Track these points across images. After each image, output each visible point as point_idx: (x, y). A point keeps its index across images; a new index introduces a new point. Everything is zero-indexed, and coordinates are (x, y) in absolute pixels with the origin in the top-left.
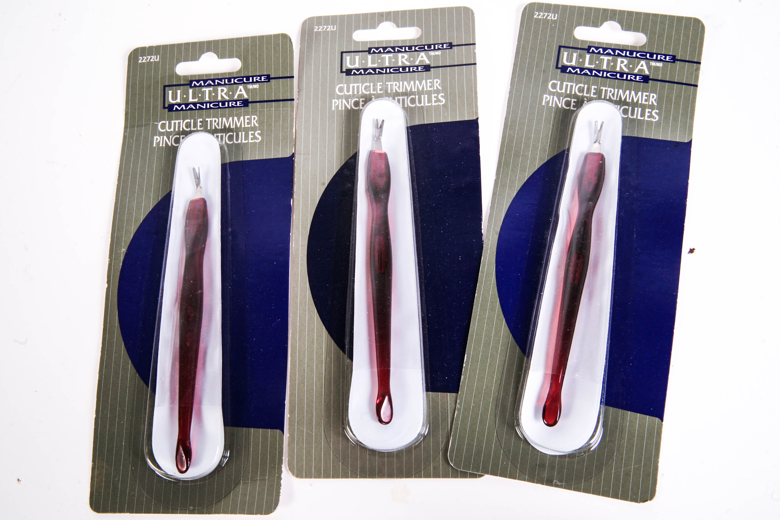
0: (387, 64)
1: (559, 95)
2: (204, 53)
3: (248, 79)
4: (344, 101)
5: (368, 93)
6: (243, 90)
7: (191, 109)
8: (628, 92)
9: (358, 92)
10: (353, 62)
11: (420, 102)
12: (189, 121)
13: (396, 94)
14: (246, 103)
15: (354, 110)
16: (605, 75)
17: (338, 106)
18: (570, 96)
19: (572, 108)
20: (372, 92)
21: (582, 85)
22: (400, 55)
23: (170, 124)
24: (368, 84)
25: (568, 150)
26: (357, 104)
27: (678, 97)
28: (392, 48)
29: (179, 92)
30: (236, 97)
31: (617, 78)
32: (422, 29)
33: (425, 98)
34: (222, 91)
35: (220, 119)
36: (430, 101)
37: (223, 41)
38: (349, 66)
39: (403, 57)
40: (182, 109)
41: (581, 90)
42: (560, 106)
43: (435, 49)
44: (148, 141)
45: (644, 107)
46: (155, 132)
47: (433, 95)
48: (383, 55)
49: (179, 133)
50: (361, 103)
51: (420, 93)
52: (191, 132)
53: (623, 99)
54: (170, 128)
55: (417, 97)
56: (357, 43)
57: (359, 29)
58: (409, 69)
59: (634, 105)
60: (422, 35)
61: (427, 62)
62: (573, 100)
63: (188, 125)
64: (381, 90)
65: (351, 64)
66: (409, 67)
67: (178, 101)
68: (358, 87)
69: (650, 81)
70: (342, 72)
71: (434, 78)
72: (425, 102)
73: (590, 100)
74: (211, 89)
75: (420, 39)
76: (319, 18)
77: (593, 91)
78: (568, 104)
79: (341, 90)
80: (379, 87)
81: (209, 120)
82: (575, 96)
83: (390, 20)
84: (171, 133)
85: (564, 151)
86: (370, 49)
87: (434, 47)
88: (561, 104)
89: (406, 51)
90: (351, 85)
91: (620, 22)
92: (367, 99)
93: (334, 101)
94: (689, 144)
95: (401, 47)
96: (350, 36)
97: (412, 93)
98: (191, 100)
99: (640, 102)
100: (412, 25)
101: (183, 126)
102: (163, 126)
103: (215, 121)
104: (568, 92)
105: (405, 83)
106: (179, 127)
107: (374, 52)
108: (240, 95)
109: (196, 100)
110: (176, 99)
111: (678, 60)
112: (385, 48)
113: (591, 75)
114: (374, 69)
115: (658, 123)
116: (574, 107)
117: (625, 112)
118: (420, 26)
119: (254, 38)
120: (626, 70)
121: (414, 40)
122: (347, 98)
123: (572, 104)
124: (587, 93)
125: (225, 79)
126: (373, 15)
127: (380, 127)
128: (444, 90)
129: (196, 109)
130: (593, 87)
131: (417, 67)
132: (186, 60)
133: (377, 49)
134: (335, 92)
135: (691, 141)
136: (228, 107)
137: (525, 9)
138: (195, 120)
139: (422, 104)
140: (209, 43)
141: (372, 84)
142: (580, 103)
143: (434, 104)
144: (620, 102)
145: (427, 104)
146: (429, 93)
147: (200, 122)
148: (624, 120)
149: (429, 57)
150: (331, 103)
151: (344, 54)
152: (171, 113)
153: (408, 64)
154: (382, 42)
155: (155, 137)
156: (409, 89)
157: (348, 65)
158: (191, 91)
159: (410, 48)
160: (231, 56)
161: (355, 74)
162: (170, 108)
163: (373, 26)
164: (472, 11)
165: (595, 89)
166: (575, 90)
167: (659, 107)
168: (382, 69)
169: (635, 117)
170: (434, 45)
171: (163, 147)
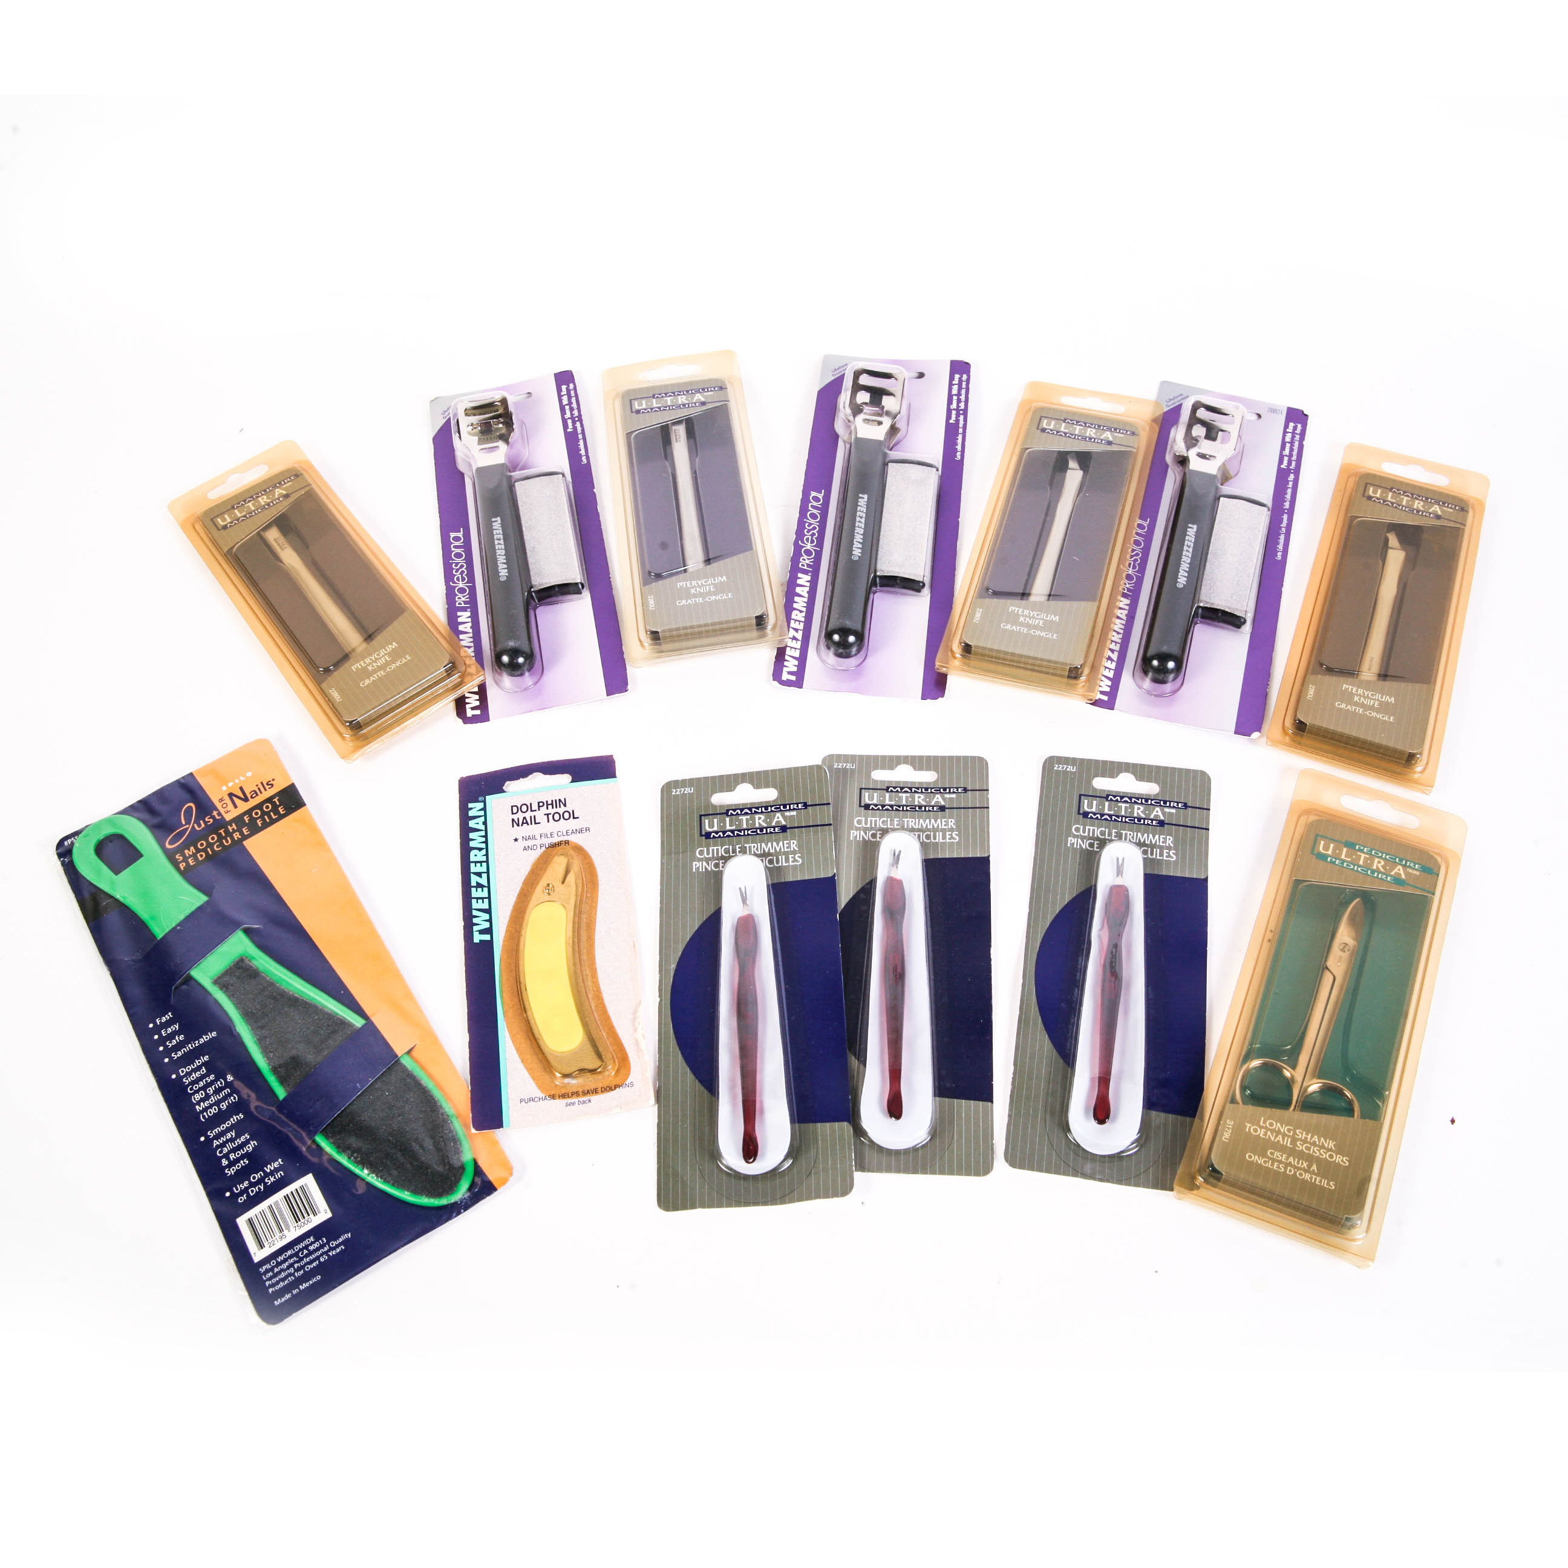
0: (904, 803)
1: (1083, 838)
2: (739, 784)
3: (785, 806)
4: (862, 833)
5: (885, 827)
6: (780, 817)
7: (729, 836)
8: (1146, 835)
9: (875, 825)
10: (871, 798)
11: (935, 838)
12: (727, 847)
13: (912, 830)
14: (784, 829)
15: (871, 841)
16: (1124, 820)
17: (856, 837)
18: (1093, 838)
19: (1095, 849)
20: (889, 826)
21: (1104, 829)
22: (917, 795)
23: (708, 850)
24: (886, 819)
25: (1095, 886)
26: (874, 836)
27: (1192, 839)
28: (909, 788)
29: (715, 820)
30: (774, 824)
31: (1135, 823)
32: (938, 773)
33: (939, 835)
34: (760, 818)
35: (759, 844)
36: (944, 837)
37: (758, 773)
38: (868, 802)
39: (919, 797)
40: (720, 836)
41: (1103, 833)
42: (1084, 847)
43: (950, 792)
44: (687, 866)
45: (1161, 848)
46: (694, 858)
47: (948, 833)
48: (900, 795)
49: (718, 859)
50: (878, 836)
51: (935, 830)
52: (730, 857)
53: (1142, 841)
54: (708, 854)
55: (932, 833)
56: (875, 782)
57: (877, 769)
58: (925, 808)
59: (1153, 846)
60: (938, 779)
61: (943, 803)
62: (1096, 842)
63: (727, 851)
64: (897, 825)
65: (869, 800)
66: (925, 807)
67: (715, 828)
68: (876, 821)
69: (1166, 826)
70: (860, 806)
71: (949, 818)
72: (939, 838)
73: (1111, 841)
74: (748, 817)
75: (936, 782)
76: (839, 756)
77: (1114, 834)
78: (1092, 845)
79: (859, 822)
80: (896, 823)
81: (747, 845)
82: (1098, 839)
83: (907, 763)
84: (710, 859)
85: (1091, 887)
86: (888, 788)
87: (950, 790)
88: (1085, 845)
89: (922, 792)
90: (869, 819)
91: (1134, 774)
92: (885, 832)
93: (852, 832)
94: (1206, 880)
95: (918, 789)
96: (869, 775)
97: (927, 829)
98: (728, 828)
99: (1158, 844)
100: (928, 769)
101: (722, 852)
102: (701, 853)
103: (754, 847)
104: (1091, 835)
105: (921, 820)
106: (717, 853)
107: (892, 791)
108: (778, 822)
109: (734, 828)
110: (713, 827)
111: (1189, 807)
112: (902, 788)
113: (1111, 820)
114: (892, 806)
115: (1176, 862)
116: (1097, 848)
117: (1145, 852)
118: (936, 770)
119: (789, 770)
120: (1143, 816)
121: (930, 783)
122: (865, 830)
123: (1096, 846)
124: (1109, 836)
125: (762, 807)
126: (891, 758)
127: (896, 858)
128: (958, 828)
129: (734, 836)
130: (1114, 831)
131: (933, 807)
132: (721, 791)
133: (895, 788)
134: (853, 823)
135: (1207, 877)
136: (767, 833)
137: (1045, 762)
138: (733, 846)
139: (937, 840)
140: (744, 775)
141: (889, 819)
142: (1103, 843)
143: (948, 841)
144: (1140, 844)
145: (941, 840)
146: (944, 831)
147: (739, 848)
148: (1145, 860)
149: (944, 799)
150: (849, 834)
151: (863, 791)
152: (708, 840)
153: (924, 803)
154: (899, 782)
155: (694, 863)
156: (924, 826)
157: (866, 800)
158: (728, 819)
159: (926, 789)
160: (767, 786)
161: (873, 809)
162: (708, 835)
163: (891, 768)
164: (986, 761)
165: (1115, 832)
166: (1097, 833)
167: (1176, 848)
168: (899, 806)
169: (1154, 857)
170: (950, 789)
171: (702, 872)
